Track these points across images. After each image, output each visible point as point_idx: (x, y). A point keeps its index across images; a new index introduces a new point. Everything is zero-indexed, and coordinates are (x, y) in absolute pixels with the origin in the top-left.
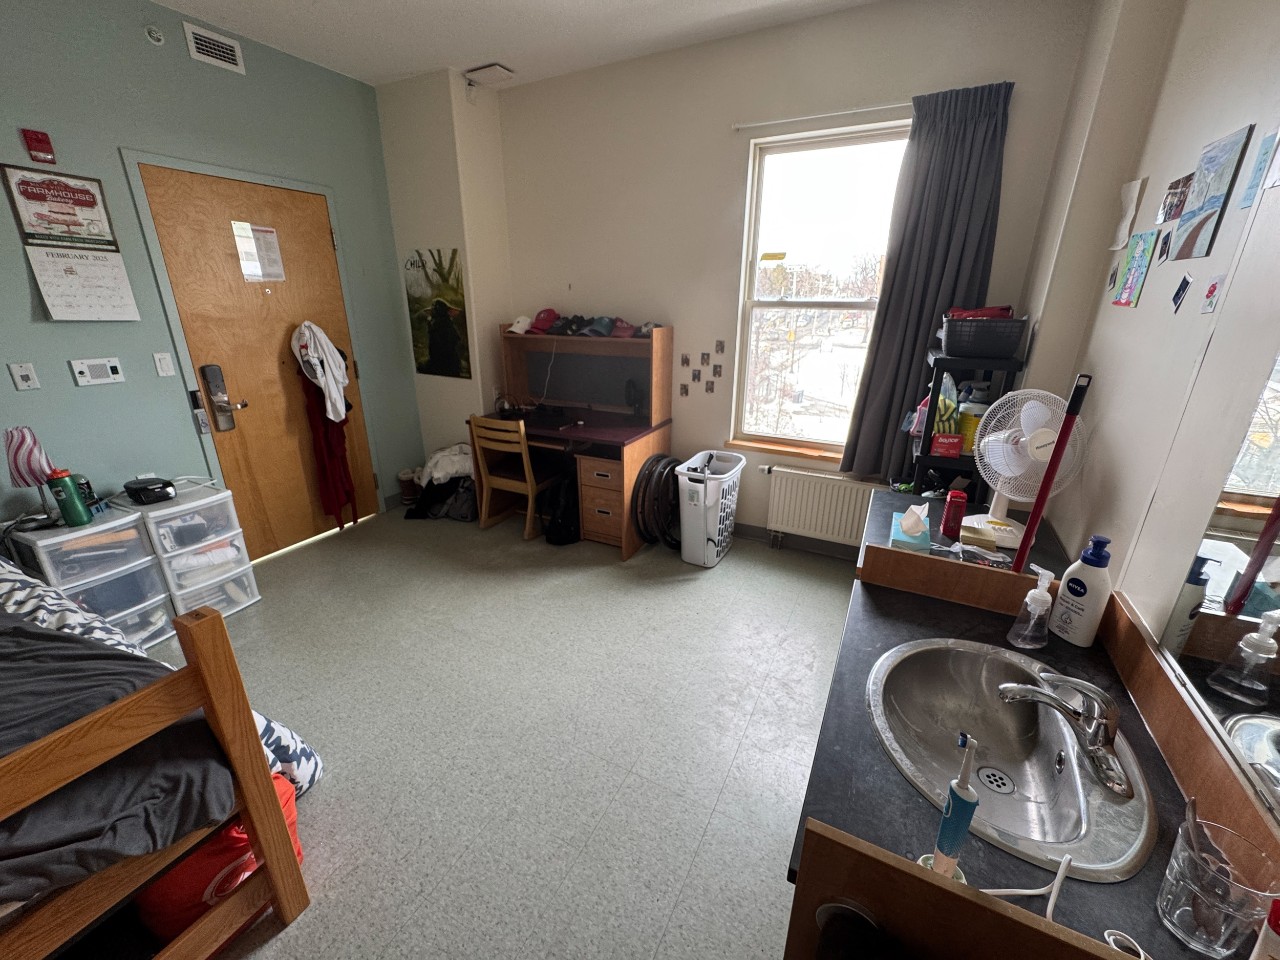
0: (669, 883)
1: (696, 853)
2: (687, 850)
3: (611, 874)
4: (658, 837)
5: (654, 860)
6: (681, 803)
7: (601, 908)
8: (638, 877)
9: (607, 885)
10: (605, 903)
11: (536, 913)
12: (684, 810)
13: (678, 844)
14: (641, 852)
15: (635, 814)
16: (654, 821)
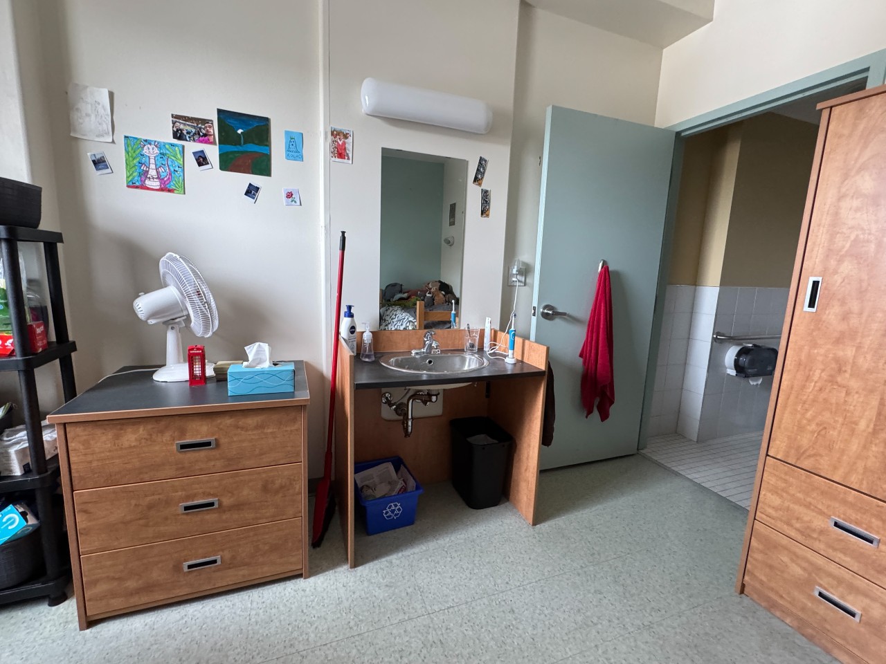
0: (498, 602)
1: (467, 603)
2: (471, 608)
3: (533, 634)
4: (483, 630)
5: (497, 620)
6: (445, 636)
7: (551, 622)
8: (515, 619)
9: (540, 631)
10: (547, 623)
11: (600, 652)
12: (448, 631)
13: (473, 616)
14: (503, 631)
15: (488, 658)
16: (477, 641)
